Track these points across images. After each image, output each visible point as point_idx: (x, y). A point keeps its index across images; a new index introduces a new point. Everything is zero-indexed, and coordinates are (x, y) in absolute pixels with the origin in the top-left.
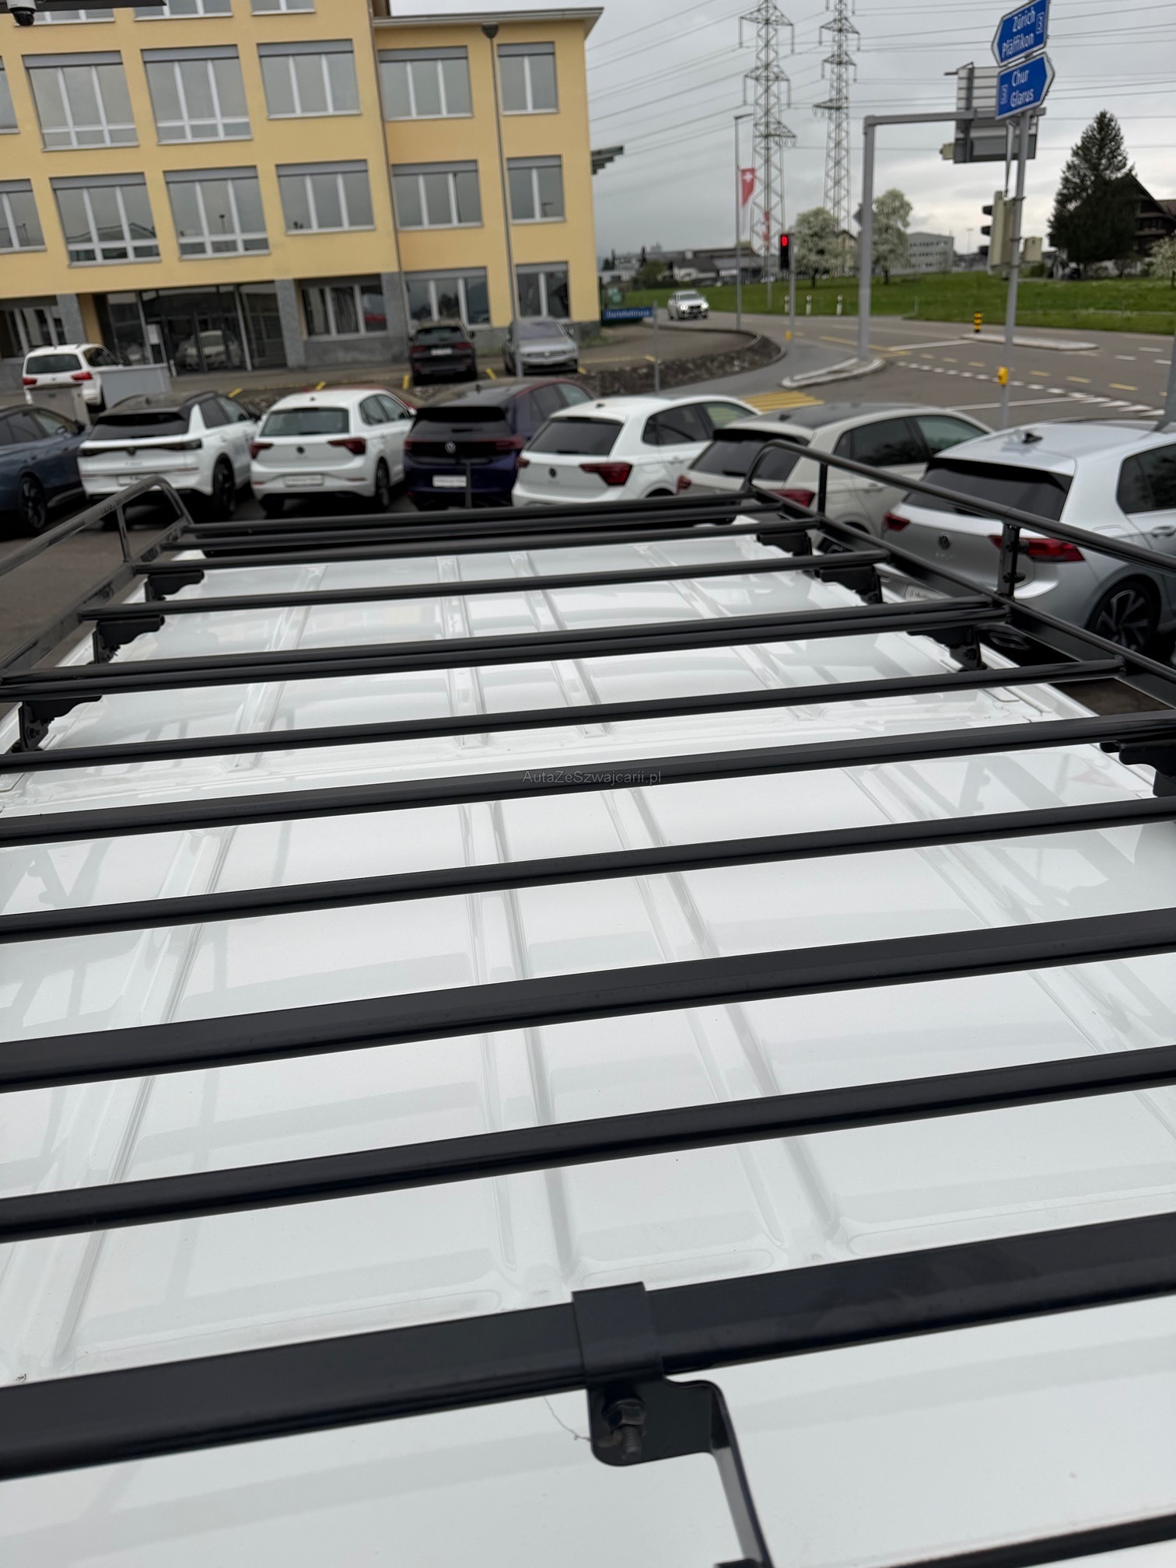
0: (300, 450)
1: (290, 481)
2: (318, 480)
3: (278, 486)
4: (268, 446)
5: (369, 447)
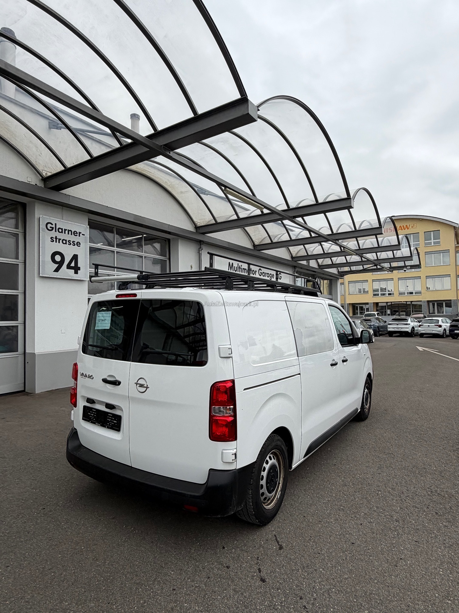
0: (429, 326)
1: (426, 331)
2: (431, 331)
3: (424, 332)
4: (423, 325)
5: (442, 327)
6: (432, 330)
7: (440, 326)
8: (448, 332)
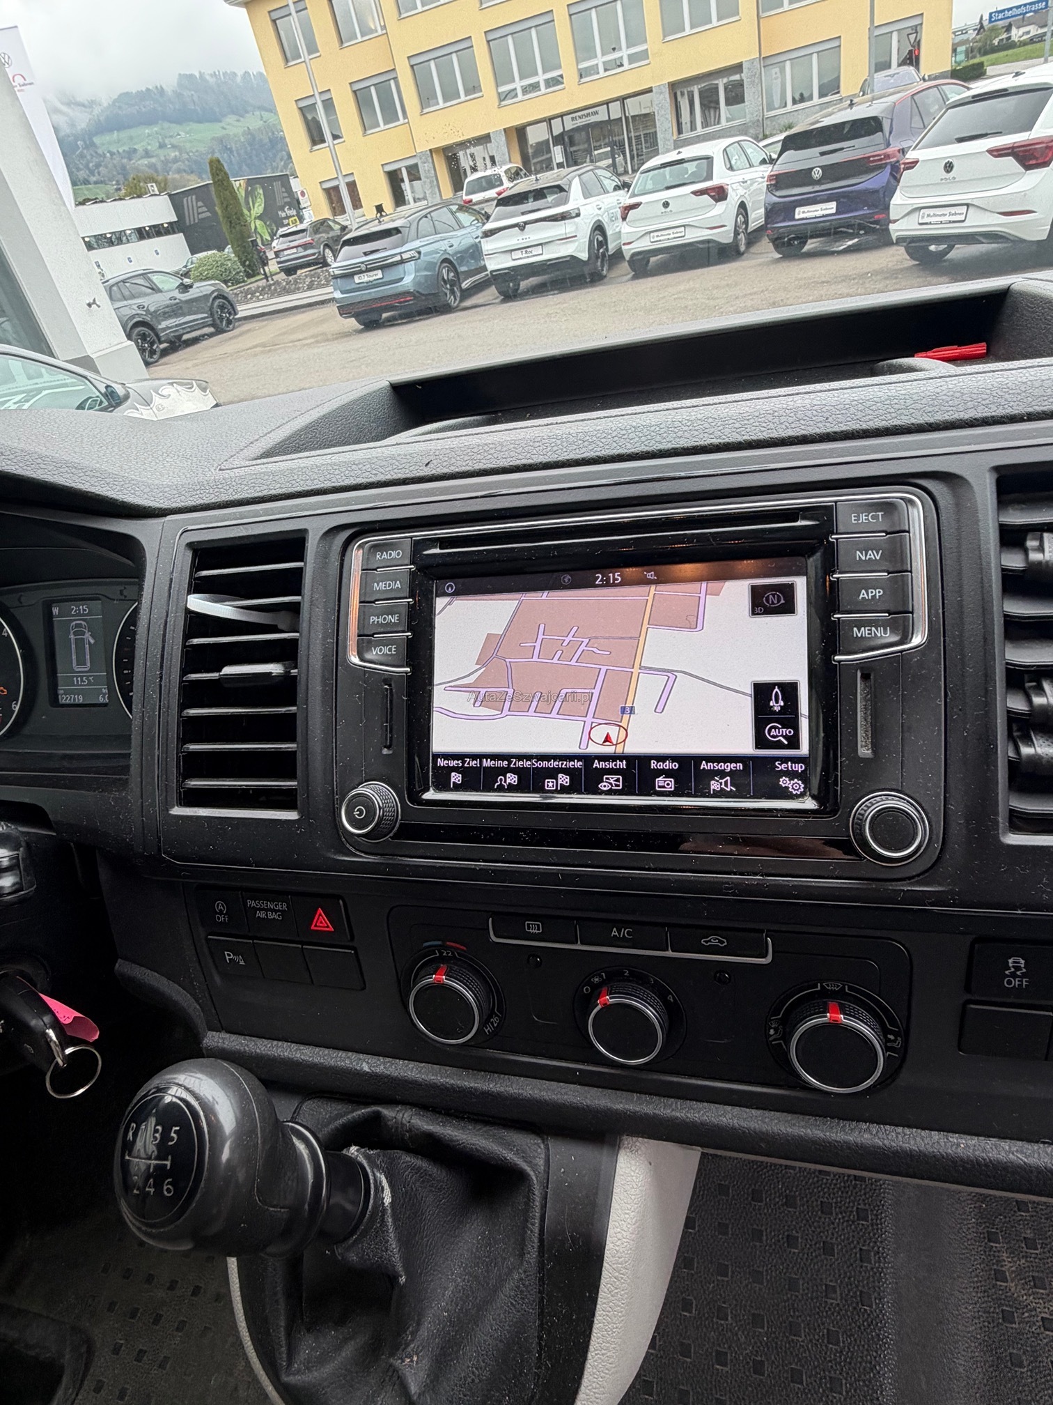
1: (657, 237)
2: (680, 232)
3: (644, 245)
4: (637, 206)
5: (731, 194)
6: (684, 226)
7: (719, 194)
8: (757, 217)
